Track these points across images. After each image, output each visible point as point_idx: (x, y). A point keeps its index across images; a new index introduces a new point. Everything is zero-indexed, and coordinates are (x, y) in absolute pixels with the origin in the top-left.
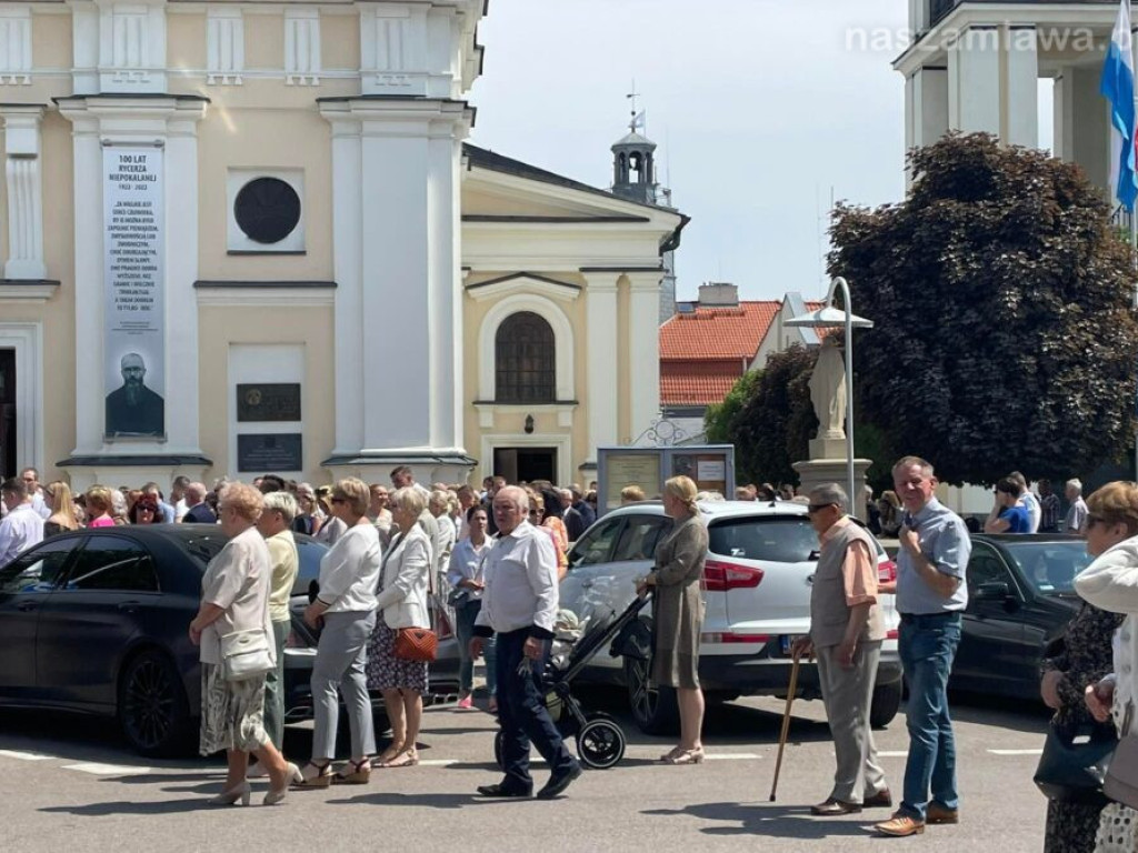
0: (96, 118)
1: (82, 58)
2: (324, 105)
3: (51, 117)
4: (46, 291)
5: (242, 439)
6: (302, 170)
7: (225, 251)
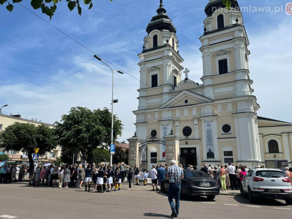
0: (204, 119)
1: (202, 112)
2: (233, 115)
3: (199, 120)
4: (199, 140)
5: (225, 158)
6: (230, 123)
7: (221, 134)
